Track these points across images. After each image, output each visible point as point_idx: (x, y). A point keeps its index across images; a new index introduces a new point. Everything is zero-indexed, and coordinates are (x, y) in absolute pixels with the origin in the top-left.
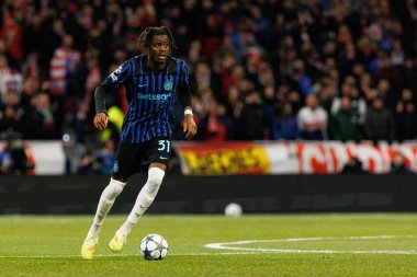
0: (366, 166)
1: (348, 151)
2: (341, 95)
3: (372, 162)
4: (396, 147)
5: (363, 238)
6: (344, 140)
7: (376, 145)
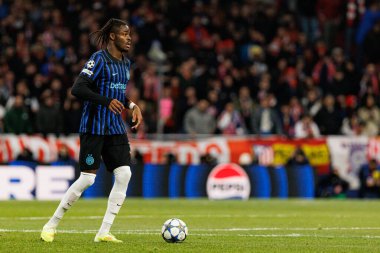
0: (36, 155)
1: (21, 143)
2: (15, 94)
3: (41, 153)
4: (63, 140)
5: (32, 218)
6: (17, 133)
7: (45, 138)
